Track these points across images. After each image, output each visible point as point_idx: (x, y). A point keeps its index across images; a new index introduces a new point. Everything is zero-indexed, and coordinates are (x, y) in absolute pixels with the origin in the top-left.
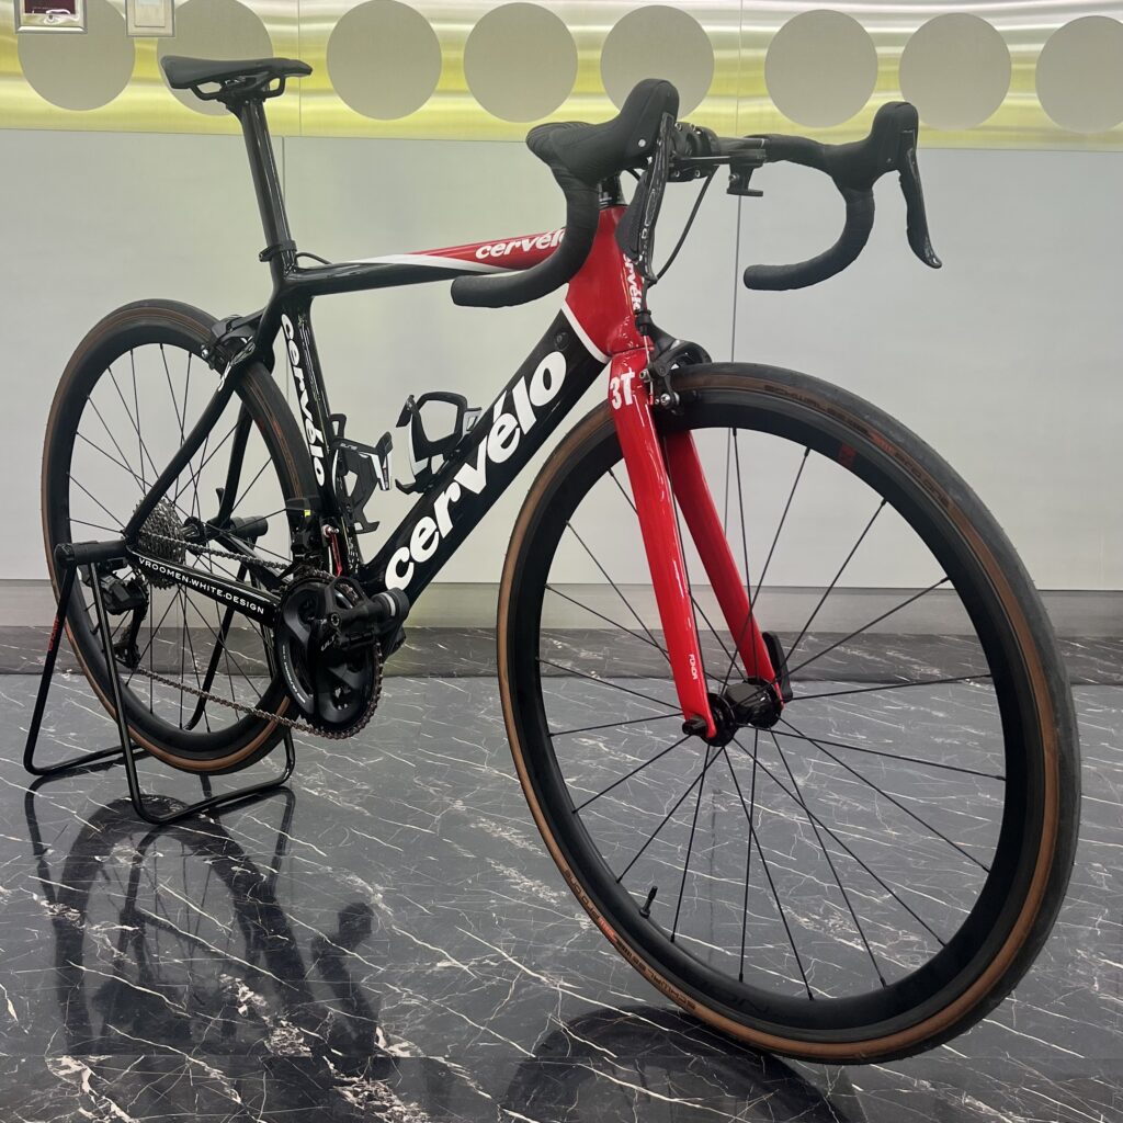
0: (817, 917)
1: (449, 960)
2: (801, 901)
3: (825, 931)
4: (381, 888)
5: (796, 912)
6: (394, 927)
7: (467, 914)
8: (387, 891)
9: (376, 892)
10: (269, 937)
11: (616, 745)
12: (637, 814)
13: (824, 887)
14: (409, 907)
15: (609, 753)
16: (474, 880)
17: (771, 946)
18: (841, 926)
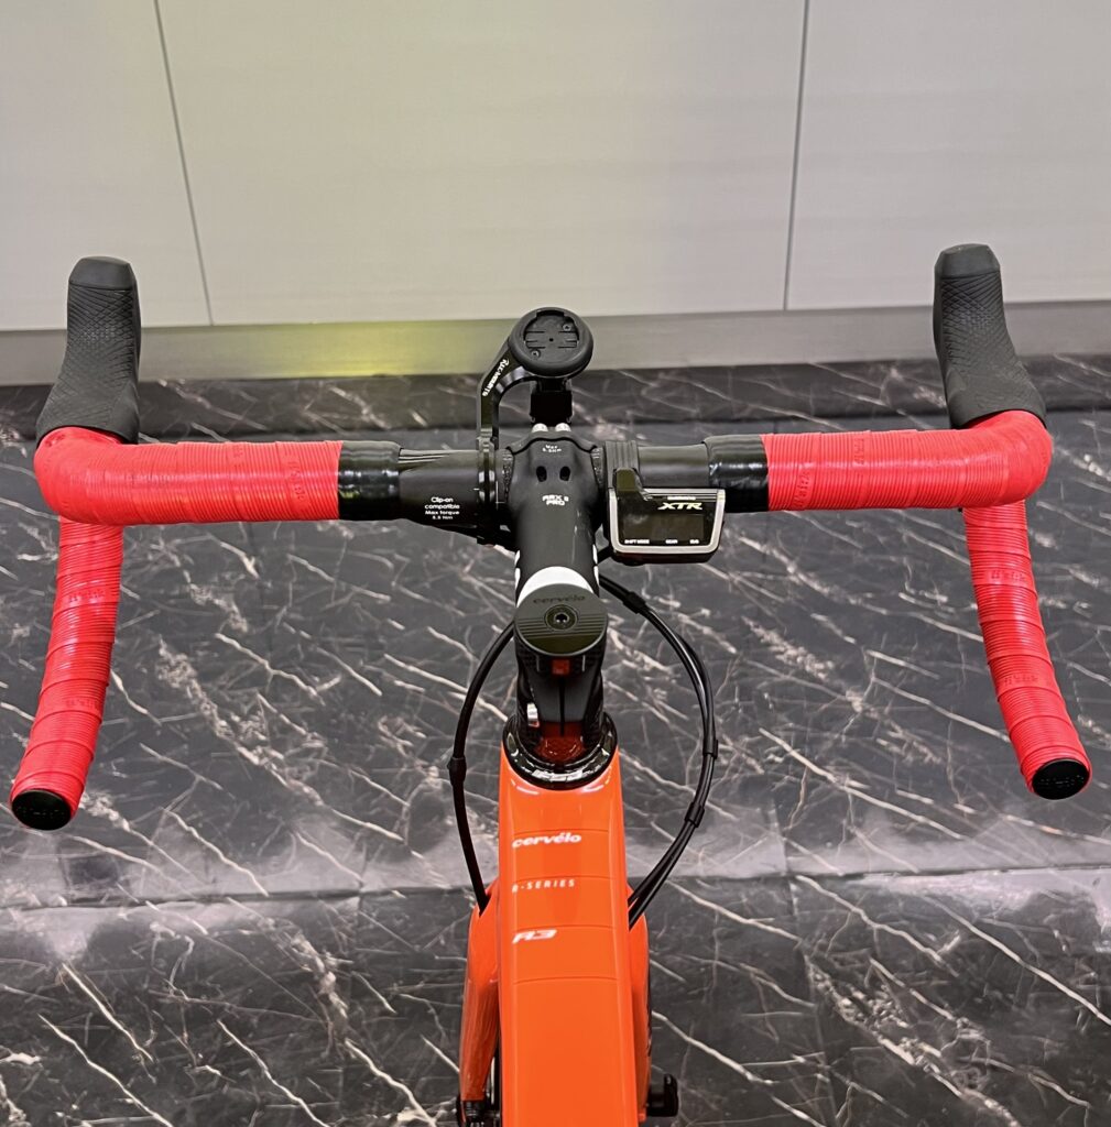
0: (860, 996)
1: (413, 1108)
2: (842, 963)
3: (867, 1025)
4: (333, 961)
5: (835, 985)
6: (348, 1043)
7: (439, 1010)
8: (343, 967)
9: (327, 970)
10: (198, 1069)
11: (633, 636)
12: (652, 785)
13: (871, 932)
14: (367, 1000)
15: (622, 653)
16: (447, 936)
17: (800, 1059)
18: (888, 1014)
